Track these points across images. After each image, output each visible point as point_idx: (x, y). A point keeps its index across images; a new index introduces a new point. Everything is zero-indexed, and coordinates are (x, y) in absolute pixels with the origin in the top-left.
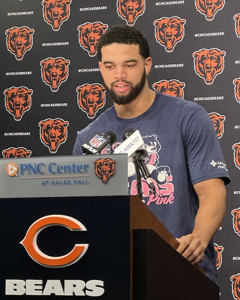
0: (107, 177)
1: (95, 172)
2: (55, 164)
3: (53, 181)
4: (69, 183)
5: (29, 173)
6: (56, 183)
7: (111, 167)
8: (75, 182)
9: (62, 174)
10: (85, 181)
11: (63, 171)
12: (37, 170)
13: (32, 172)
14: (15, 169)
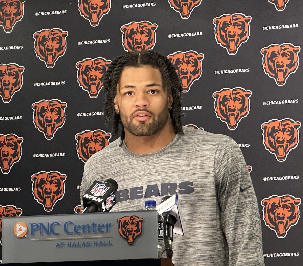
0: (133, 237)
1: (119, 232)
2: (71, 223)
3: (69, 243)
4: (89, 245)
5: (41, 234)
6: (73, 245)
8: (96, 244)
9: (80, 234)
10: (107, 242)
12: (50, 230)
13: (45, 233)
14: (24, 229)
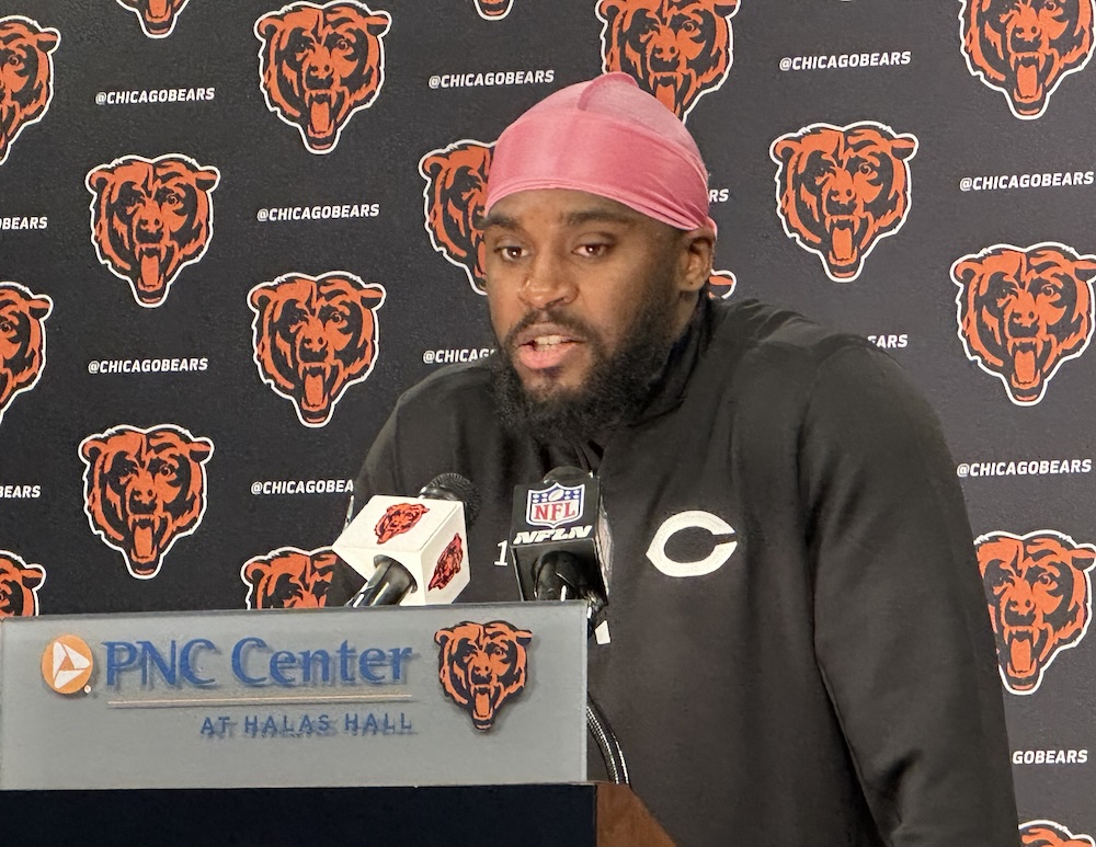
0: (493, 702)
1: (441, 680)
2: (260, 644)
3: (251, 720)
4: (325, 727)
5: (144, 682)
6: (267, 726)
7: (512, 657)
8: (352, 725)
9: (290, 686)
10: (394, 719)
11: (296, 674)
12: (181, 669)
13: (159, 680)
14: (82, 663)
